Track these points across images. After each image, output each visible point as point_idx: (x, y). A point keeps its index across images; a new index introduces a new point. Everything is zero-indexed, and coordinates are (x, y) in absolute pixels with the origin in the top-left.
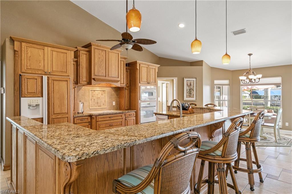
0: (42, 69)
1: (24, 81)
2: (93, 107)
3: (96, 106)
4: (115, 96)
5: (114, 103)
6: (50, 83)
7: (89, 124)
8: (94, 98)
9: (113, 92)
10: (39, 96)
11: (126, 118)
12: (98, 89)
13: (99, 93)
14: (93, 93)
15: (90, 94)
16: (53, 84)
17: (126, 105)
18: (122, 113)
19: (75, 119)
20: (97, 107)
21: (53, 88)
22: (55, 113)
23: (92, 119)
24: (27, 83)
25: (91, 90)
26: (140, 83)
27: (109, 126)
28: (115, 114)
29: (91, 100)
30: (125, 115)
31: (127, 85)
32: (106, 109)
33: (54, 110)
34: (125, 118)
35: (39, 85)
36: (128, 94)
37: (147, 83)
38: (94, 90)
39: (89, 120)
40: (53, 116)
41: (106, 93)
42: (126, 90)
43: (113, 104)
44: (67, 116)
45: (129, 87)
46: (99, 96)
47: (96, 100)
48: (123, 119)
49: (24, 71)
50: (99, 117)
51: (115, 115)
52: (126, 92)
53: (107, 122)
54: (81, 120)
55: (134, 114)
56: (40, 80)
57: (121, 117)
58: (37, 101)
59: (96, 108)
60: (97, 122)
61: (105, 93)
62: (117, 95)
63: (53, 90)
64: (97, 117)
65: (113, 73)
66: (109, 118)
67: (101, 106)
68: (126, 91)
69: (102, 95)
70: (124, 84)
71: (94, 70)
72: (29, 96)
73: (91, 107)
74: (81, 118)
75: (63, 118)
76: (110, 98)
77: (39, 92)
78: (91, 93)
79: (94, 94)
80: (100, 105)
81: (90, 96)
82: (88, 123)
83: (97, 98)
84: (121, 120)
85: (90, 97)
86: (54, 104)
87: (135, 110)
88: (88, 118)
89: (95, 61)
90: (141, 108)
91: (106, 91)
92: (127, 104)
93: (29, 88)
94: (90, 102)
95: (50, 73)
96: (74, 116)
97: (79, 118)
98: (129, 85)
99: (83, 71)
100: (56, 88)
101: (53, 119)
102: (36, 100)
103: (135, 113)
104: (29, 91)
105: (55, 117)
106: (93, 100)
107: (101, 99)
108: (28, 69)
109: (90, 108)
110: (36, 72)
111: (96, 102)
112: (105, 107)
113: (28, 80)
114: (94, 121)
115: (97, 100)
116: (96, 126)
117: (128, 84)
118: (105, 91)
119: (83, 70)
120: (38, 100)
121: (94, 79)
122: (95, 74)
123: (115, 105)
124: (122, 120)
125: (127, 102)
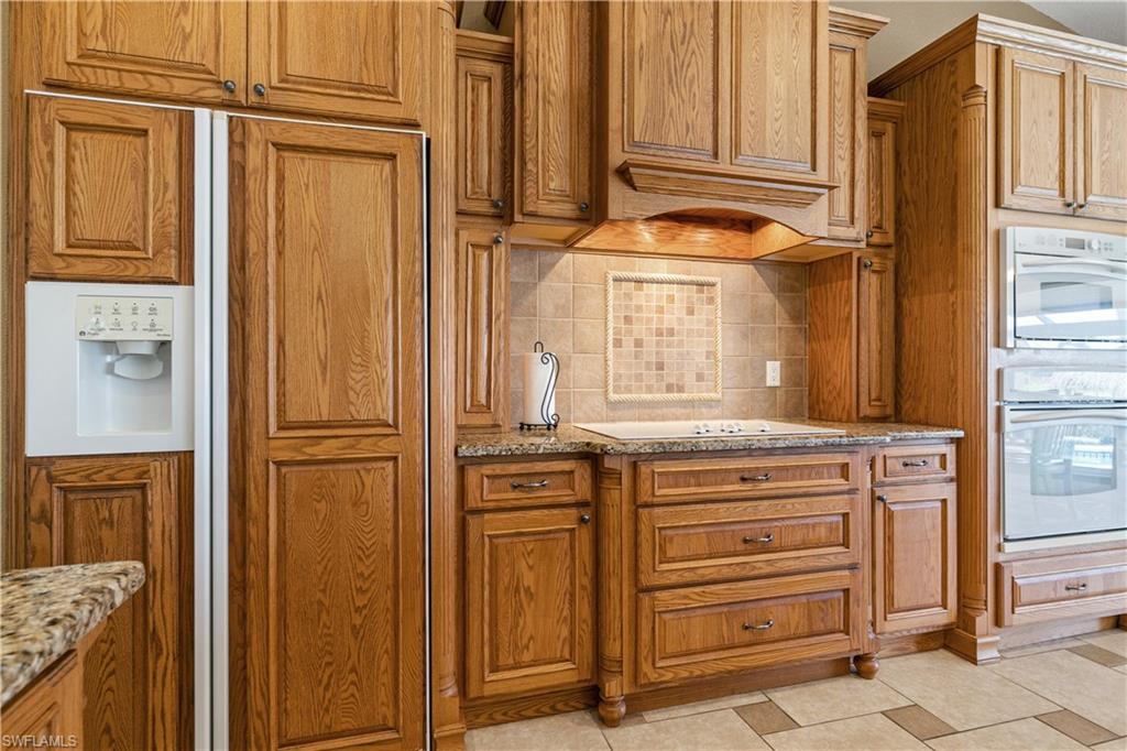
0: (197, 59)
1: (44, 150)
2: (628, 390)
3: (650, 389)
4: (782, 320)
5: (773, 373)
6: (255, 171)
7: (582, 520)
8: (639, 329)
9: (768, 298)
10: (159, 271)
11: (879, 492)
12: (662, 269)
13: (671, 299)
14: (628, 296)
15: (611, 303)
16: (281, 179)
17: (864, 382)
18: (851, 448)
19: (472, 475)
20: (657, 397)
21: (280, 213)
22: (293, 415)
23: (607, 483)
24: (69, 159)
25: (615, 280)
26: (997, 205)
27: (741, 547)
28: (790, 450)
29: (618, 343)
30: (872, 467)
31: (876, 239)
32: (716, 411)
33: (281, 395)
34: (869, 486)
35: (166, 186)
36: (881, 303)
37: (1058, 205)
38: (639, 281)
39: (583, 488)
40: (273, 443)
41: (719, 300)
42: (865, 274)
43: (763, 377)
44: (387, 447)
45: (892, 253)
46: (670, 320)
47: (650, 349)
48: (858, 497)
49: (61, 74)
50: (659, 467)
51: (792, 461)
52: (864, 287)
53: (723, 512)
54: (517, 481)
55: (943, 457)
56: (171, 139)
57: (845, 475)
58: (153, 310)
59: (649, 397)
60: (644, 512)
61: (711, 300)
62: (796, 317)
63: (280, 233)
64: (644, 469)
65: (769, 134)
66: (743, 480)
67: (681, 389)
68: (871, 282)
69: (691, 312)
70: (852, 222)
71: (628, 100)
72: (81, 268)
73: (617, 390)
74: (513, 468)
75: (359, 466)
76: (745, 336)
77: (162, 236)
78: (615, 298)
79: (634, 302)
80: (673, 380)
81: (610, 317)
82: (573, 512)
83: (659, 333)
84: (840, 504)
85: (611, 325)
86: (281, 342)
87: (953, 427)
88: (572, 472)
89: (632, 38)
90: (1008, 415)
91: (719, 286)
92: (875, 376)
93: (82, 200)
94: (610, 356)
95: (260, 94)
96: (464, 451)
97: (498, 469)
98: (891, 239)
99: (546, 124)
100: (304, 209)
101: (279, 464)
102: (144, 306)
103: (950, 451)
104: (88, 229)
105: (297, 450)
106: (628, 346)
107: (681, 343)
108: (95, 54)
109: (613, 396)
110: (153, 79)
111: (654, 359)
112: (713, 395)
113: (78, 137)
114: (617, 498)
115: (658, 344)
116: (636, 545)
117: (879, 227)
118: (713, 285)
119: (546, 115)
120: (158, 304)
121: (624, 173)
122: (631, 134)
123: (777, 383)
124: (852, 503)
125: (874, 364)
